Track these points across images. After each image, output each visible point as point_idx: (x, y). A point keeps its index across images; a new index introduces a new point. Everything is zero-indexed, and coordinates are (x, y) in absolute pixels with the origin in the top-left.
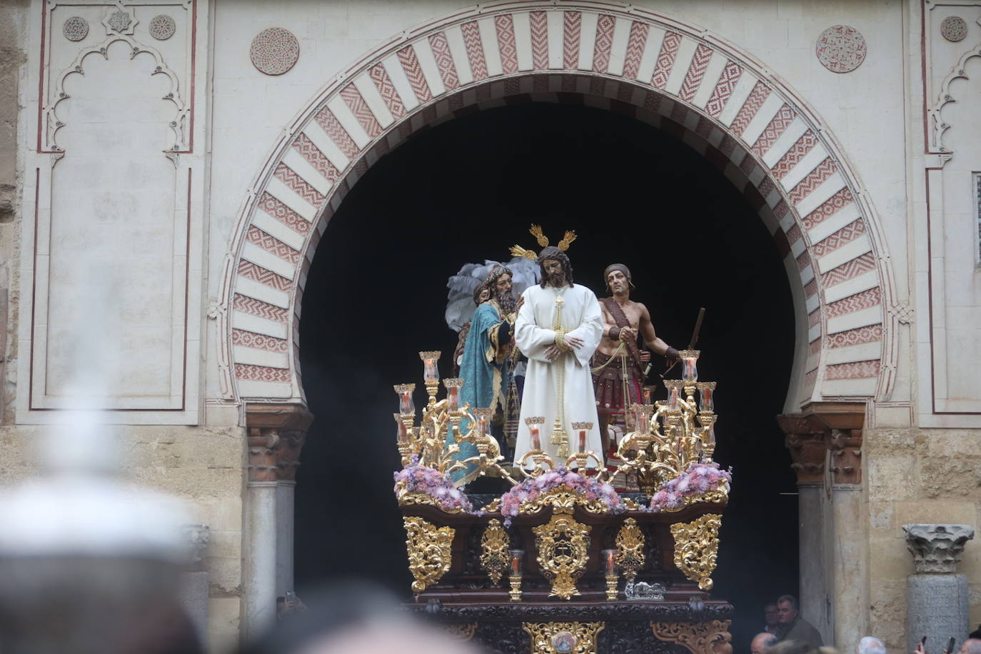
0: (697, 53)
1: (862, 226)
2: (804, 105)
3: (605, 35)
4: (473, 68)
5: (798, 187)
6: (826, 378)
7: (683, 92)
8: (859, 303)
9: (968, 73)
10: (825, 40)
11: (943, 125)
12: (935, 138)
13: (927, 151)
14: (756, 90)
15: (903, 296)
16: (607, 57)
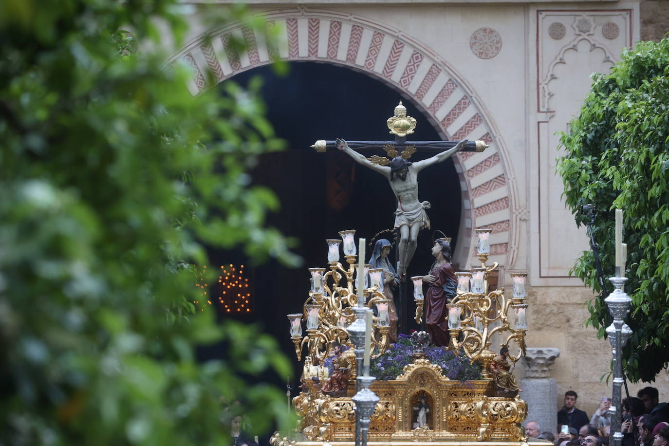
0: (394, 46)
1: (498, 158)
2: (462, 80)
3: (334, 34)
4: (250, 56)
5: (458, 133)
6: (474, 255)
7: (385, 72)
8: (496, 207)
9: (566, 59)
10: (475, 38)
11: (549, 94)
12: (544, 102)
13: (539, 111)
14: (431, 70)
15: (523, 202)
16: (336, 49)
